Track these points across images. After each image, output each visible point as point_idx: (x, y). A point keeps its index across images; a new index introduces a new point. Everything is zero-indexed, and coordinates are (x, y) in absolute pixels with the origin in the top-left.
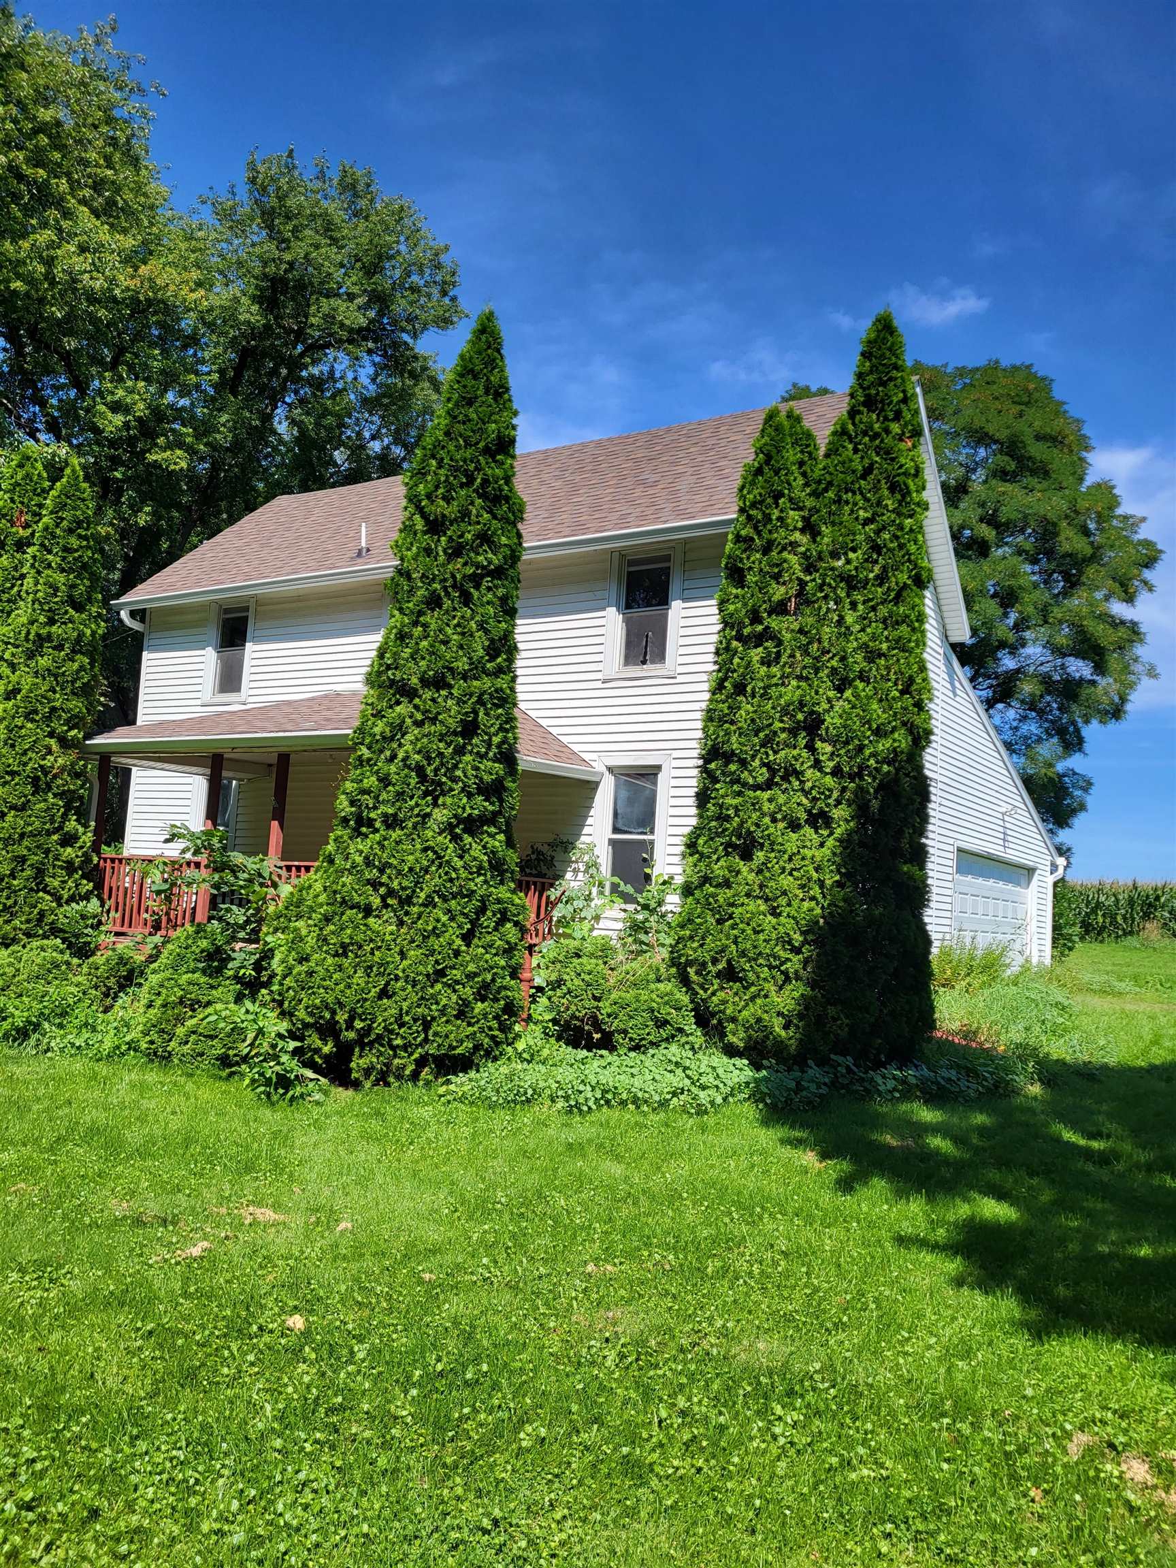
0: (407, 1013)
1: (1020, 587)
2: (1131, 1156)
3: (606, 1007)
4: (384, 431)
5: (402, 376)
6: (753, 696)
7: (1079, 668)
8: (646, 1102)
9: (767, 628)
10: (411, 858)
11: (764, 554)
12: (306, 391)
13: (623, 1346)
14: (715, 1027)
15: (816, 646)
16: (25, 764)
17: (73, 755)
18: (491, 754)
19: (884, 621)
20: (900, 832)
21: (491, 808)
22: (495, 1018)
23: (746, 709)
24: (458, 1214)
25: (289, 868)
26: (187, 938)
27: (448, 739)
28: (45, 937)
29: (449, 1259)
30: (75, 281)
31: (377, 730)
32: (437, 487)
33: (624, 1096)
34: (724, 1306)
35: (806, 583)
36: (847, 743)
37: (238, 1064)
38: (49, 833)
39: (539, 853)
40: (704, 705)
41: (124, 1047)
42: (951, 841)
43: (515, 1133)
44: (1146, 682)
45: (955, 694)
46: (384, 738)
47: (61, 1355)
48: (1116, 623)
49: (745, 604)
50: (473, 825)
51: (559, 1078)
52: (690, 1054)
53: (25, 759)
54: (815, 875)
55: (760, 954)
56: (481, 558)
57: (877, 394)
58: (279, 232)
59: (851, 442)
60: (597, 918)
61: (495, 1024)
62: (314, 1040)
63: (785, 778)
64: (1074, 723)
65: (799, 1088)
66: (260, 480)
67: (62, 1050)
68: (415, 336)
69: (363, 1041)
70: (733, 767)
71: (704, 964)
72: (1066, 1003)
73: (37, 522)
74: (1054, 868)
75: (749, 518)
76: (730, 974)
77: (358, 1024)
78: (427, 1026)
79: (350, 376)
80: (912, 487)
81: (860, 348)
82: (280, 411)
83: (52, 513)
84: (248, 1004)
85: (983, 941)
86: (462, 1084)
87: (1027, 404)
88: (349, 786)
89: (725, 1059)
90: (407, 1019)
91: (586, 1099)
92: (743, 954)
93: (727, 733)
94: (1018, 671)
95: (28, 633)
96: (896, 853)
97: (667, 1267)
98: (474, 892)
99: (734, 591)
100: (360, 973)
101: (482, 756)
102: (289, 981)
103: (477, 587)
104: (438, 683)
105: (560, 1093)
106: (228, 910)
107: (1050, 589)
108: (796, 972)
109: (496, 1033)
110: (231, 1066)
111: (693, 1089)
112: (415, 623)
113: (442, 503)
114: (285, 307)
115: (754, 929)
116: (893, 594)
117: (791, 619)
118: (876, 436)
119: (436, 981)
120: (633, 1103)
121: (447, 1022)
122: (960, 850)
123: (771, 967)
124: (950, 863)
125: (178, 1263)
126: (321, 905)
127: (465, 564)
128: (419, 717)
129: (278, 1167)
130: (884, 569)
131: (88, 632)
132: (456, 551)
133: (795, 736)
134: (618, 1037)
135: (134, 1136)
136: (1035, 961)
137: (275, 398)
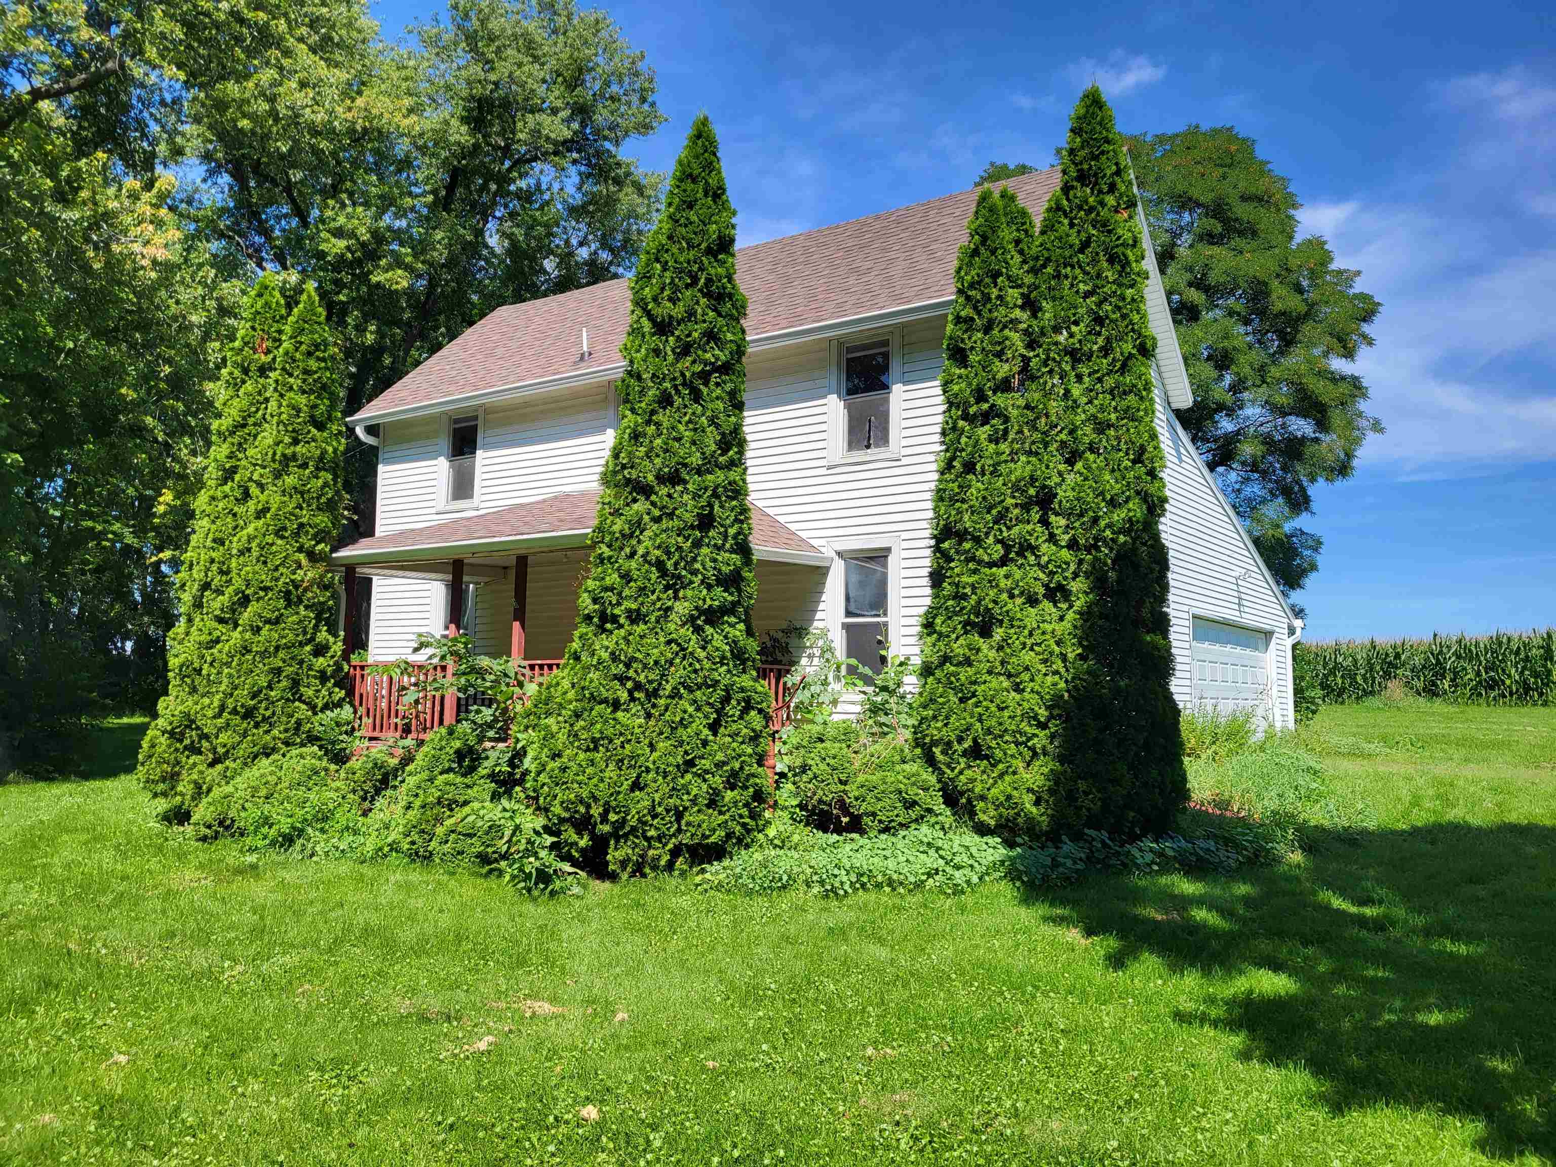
0: (660, 804)
1: (1234, 349)
2: (1406, 921)
3: (853, 790)
4: (591, 237)
5: (606, 181)
6: (983, 474)
7: (1301, 426)
8: (901, 883)
9: (993, 405)
10: (655, 651)
11: (986, 333)
12: (514, 204)
13: (916, 1128)
14: (964, 806)
15: (1043, 420)
16: (277, 580)
17: (321, 568)
18: (728, 546)
19: (1111, 392)
20: (1140, 603)
21: (730, 598)
22: (745, 805)
23: (976, 487)
24: (729, 1002)
25: (532, 667)
26: (441, 740)
27: (686, 533)
28: (302, 745)
29: (727, 1047)
30: (297, 116)
31: (616, 528)
32: (663, 289)
33: (880, 878)
34: (1011, 1087)
35: (1029, 359)
36: (1081, 515)
37: (496, 861)
38: (301, 644)
39: (776, 640)
40: (932, 486)
41: (386, 849)
42: (1186, 608)
43: (773, 920)
44: (1371, 437)
45: (1181, 461)
46: (623, 535)
47: (370, 1151)
48: (1337, 379)
49: (970, 384)
50: (713, 616)
51: (813, 863)
52: (941, 834)
53: (276, 574)
54: (1057, 650)
55: (1006, 730)
56: (708, 356)
57: (1090, 168)
58: (483, 54)
59: (1066, 217)
60: (835, 702)
61: (745, 812)
62: (570, 834)
63: (1021, 554)
64: (1298, 482)
65: (1055, 865)
66: (475, 292)
67: (327, 854)
68: (617, 144)
69: (619, 833)
70: (967, 545)
71: (949, 744)
72: (1318, 767)
73: (277, 348)
74: (1292, 631)
75: (968, 298)
76: (976, 752)
77: (613, 817)
78: (679, 816)
79: (556, 187)
80: (1132, 258)
81: (1069, 125)
82: (492, 225)
83: (291, 338)
84: (505, 802)
85: (1226, 708)
86: (717, 873)
87: (1230, 166)
88: (591, 584)
89: (977, 838)
90: (659, 810)
91: (842, 883)
92: (989, 731)
93: (959, 512)
94: (1238, 433)
95: (274, 454)
96: (1137, 623)
97: (946, 1048)
98: (718, 682)
99: (958, 371)
100: (612, 767)
101: (719, 548)
102: (543, 778)
103: (706, 384)
104: (674, 479)
105: (815, 878)
106: (478, 712)
107: (1266, 348)
108: (1044, 748)
109: (747, 820)
110: (490, 863)
111: (948, 869)
112: (648, 422)
113: (669, 305)
114: (492, 125)
115: (998, 706)
116: (1118, 365)
117: (1017, 395)
118: (1092, 209)
119: (687, 771)
120: (889, 885)
121: (699, 811)
122: (1195, 617)
123: (1017, 744)
124: (1186, 630)
125: (467, 1058)
126: (570, 702)
127: (694, 362)
128: (657, 513)
129: (549, 961)
130: (1108, 340)
131: (330, 449)
132: (685, 350)
133: (1028, 511)
134: (867, 820)
135: (407, 935)
136: (1278, 725)
137: (486, 214)
